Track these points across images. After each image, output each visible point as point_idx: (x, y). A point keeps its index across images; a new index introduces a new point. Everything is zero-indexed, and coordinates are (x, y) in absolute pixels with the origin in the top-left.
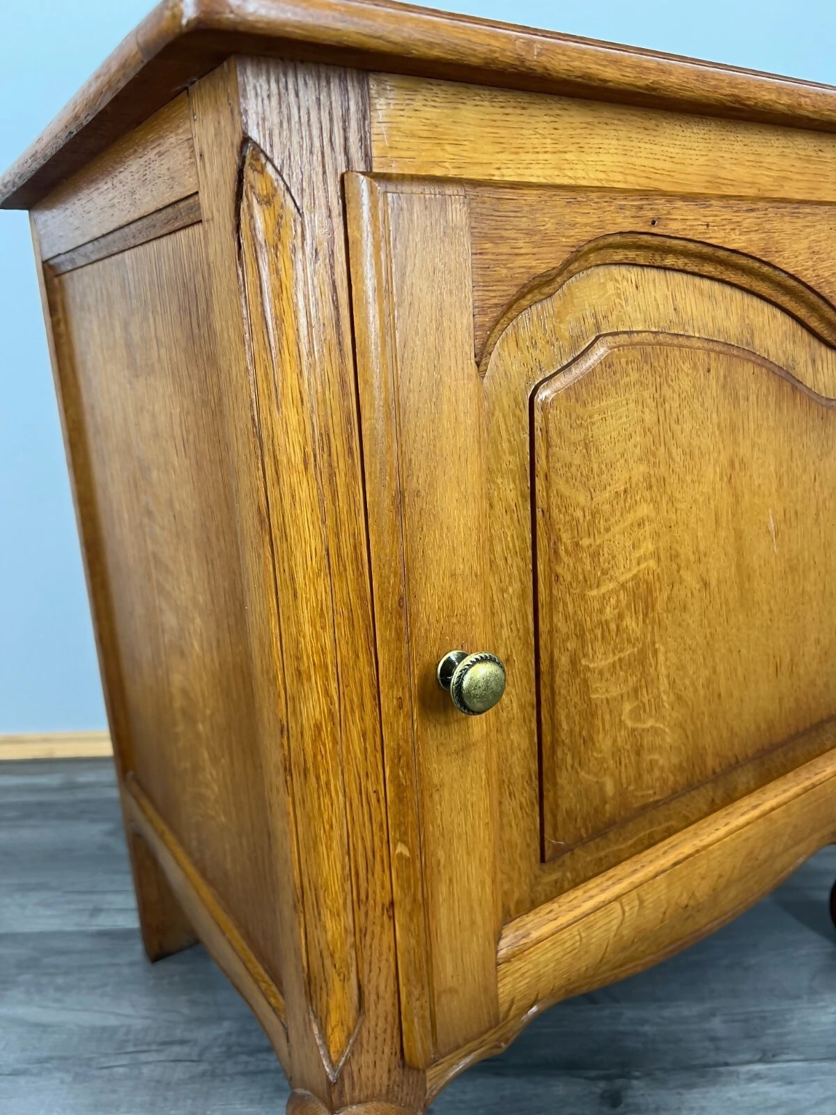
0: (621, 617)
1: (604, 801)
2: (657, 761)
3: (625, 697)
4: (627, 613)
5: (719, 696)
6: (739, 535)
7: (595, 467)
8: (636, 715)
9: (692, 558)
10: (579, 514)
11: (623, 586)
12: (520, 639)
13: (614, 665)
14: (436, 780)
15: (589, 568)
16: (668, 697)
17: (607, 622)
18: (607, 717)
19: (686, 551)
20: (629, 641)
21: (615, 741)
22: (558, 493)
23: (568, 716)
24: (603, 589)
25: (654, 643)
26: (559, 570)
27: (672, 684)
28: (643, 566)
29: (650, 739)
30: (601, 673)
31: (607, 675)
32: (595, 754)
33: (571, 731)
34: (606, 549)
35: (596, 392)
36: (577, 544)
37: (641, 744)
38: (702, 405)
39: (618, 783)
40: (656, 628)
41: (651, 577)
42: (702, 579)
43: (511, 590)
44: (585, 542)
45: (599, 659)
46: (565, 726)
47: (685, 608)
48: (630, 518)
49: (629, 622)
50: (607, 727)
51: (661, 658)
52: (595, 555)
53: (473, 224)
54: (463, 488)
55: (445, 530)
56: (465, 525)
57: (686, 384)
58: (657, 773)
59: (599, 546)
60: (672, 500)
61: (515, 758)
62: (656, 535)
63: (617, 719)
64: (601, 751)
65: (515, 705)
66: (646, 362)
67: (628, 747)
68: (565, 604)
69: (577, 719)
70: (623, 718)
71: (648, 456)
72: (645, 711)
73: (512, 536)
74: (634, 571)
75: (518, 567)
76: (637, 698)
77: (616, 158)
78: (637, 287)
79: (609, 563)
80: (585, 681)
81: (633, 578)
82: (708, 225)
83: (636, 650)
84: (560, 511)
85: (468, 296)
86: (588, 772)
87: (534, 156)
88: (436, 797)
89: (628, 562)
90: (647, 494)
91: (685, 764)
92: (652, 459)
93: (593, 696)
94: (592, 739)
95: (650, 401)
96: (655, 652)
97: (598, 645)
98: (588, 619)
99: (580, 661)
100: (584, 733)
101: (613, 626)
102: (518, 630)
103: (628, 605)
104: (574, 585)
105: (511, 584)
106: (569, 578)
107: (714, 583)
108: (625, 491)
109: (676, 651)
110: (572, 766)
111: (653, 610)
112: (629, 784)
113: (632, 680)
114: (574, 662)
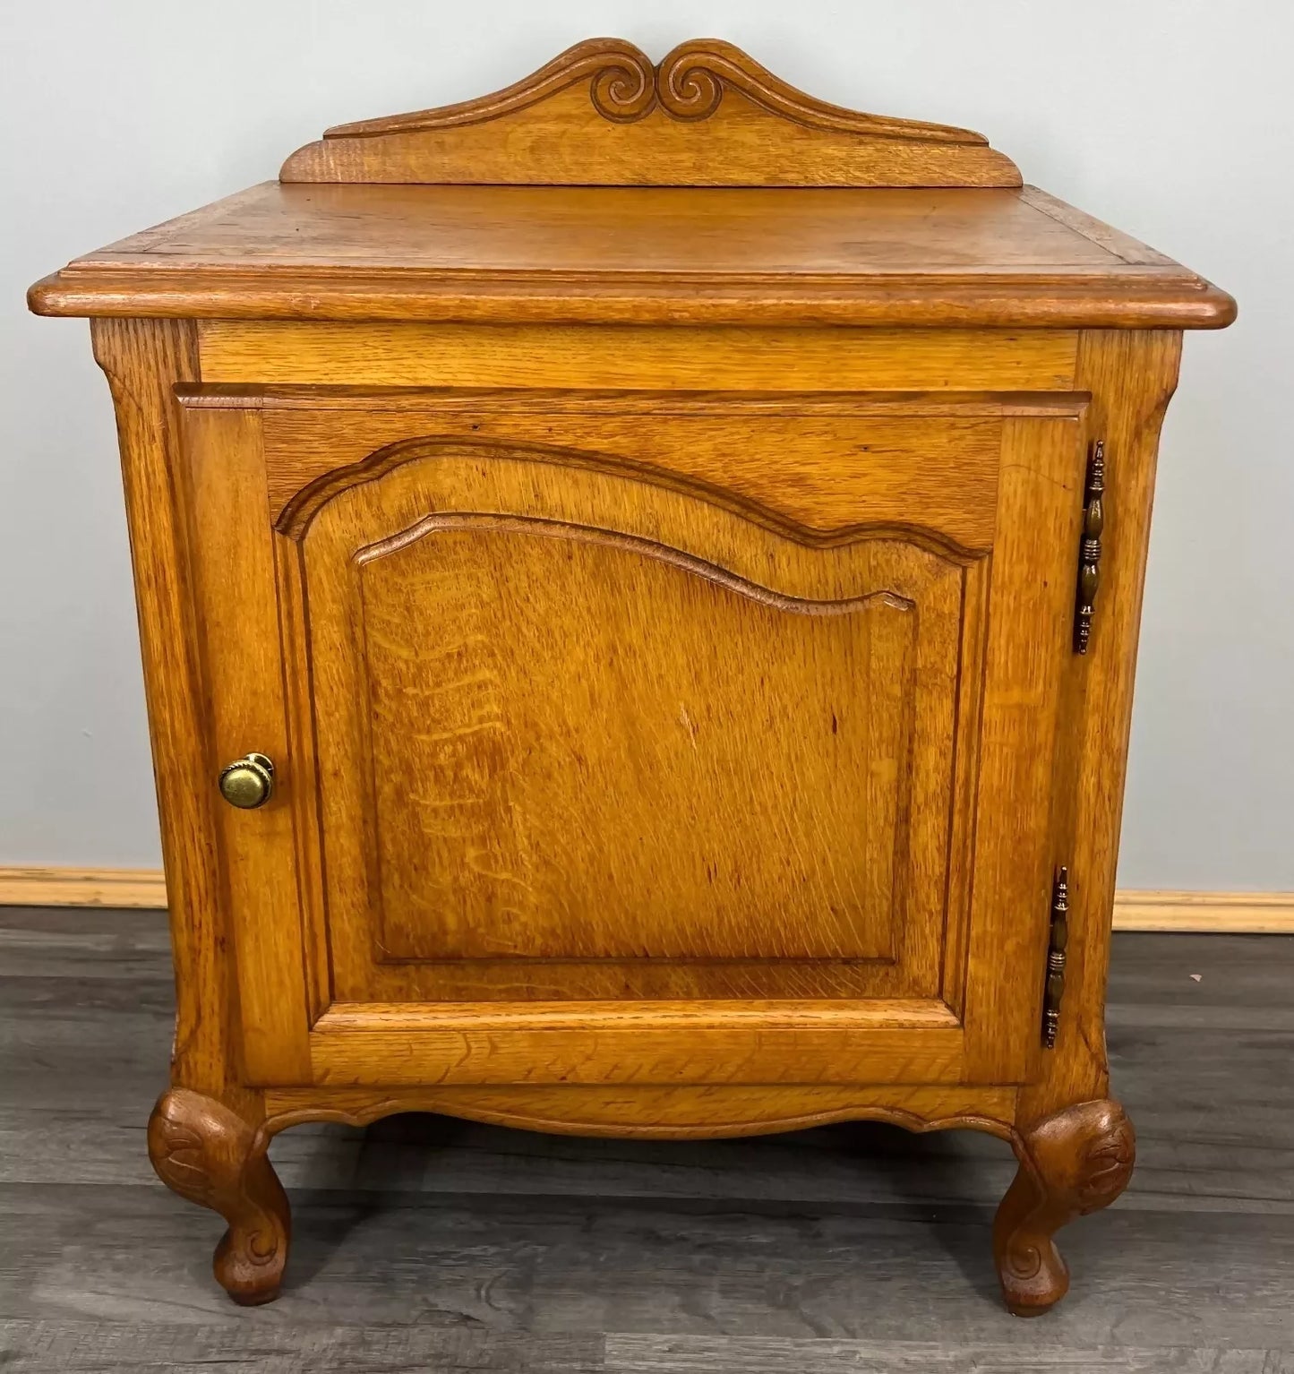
0: (458, 766)
1: (445, 933)
2: (517, 917)
3: (469, 843)
4: (466, 762)
5: (611, 877)
6: (630, 721)
7: (420, 628)
8: (485, 861)
9: (556, 729)
10: (402, 666)
11: (461, 738)
12: (348, 758)
13: (452, 807)
14: (240, 850)
15: (416, 714)
16: (531, 857)
17: (442, 769)
18: (445, 854)
19: (547, 720)
20: (471, 790)
21: (456, 879)
22: (375, 644)
23: (394, 840)
24: (435, 737)
25: (506, 801)
26: (379, 709)
27: (536, 847)
28: (486, 725)
29: (506, 891)
30: (435, 811)
31: (443, 814)
32: (430, 884)
33: (399, 856)
34: (436, 702)
35: (417, 564)
36: (400, 691)
37: (493, 892)
38: (563, 587)
39: (463, 920)
40: (508, 786)
41: (499, 737)
42: (574, 753)
43: (337, 715)
44: (410, 691)
45: (431, 798)
46: (389, 846)
47: (549, 776)
48: (467, 679)
49: (469, 772)
50: (446, 863)
51: (517, 818)
52: (425, 704)
53: (266, 430)
54: (263, 626)
55: (245, 656)
56: (266, 655)
57: (538, 569)
58: (517, 926)
59: (428, 698)
60: (523, 671)
61: (345, 860)
62: (504, 700)
63: (458, 860)
64: (437, 882)
65: (344, 815)
66: (481, 544)
67: (474, 889)
68: (387, 742)
69: (406, 845)
70: (467, 860)
71: (487, 626)
72: (497, 862)
73: (338, 670)
74: (476, 728)
75: (345, 697)
76: (485, 846)
77: (465, 361)
78: (484, 474)
79: (442, 714)
80: (415, 815)
81: (474, 734)
82: (550, 430)
83: (481, 801)
84: (378, 660)
85: (262, 483)
86: (422, 897)
87: (366, 363)
88: (241, 864)
89: (467, 718)
90: (490, 661)
91: (559, 931)
92: (494, 631)
93: (427, 831)
94: (425, 868)
95: (486, 579)
96: (509, 810)
97: (430, 785)
98: (417, 760)
99: (408, 794)
100: (416, 861)
101: (450, 774)
102: (346, 751)
103: (469, 758)
104: (398, 726)
105: (337, 709)
106: (391, 719)
107: (592, 760)
108: (459, 654)
109: (539, 816)
110: (401, 886)
111: (503, 767)
112: (478, 925)
113: (477, 829)
114: (400, 793)
